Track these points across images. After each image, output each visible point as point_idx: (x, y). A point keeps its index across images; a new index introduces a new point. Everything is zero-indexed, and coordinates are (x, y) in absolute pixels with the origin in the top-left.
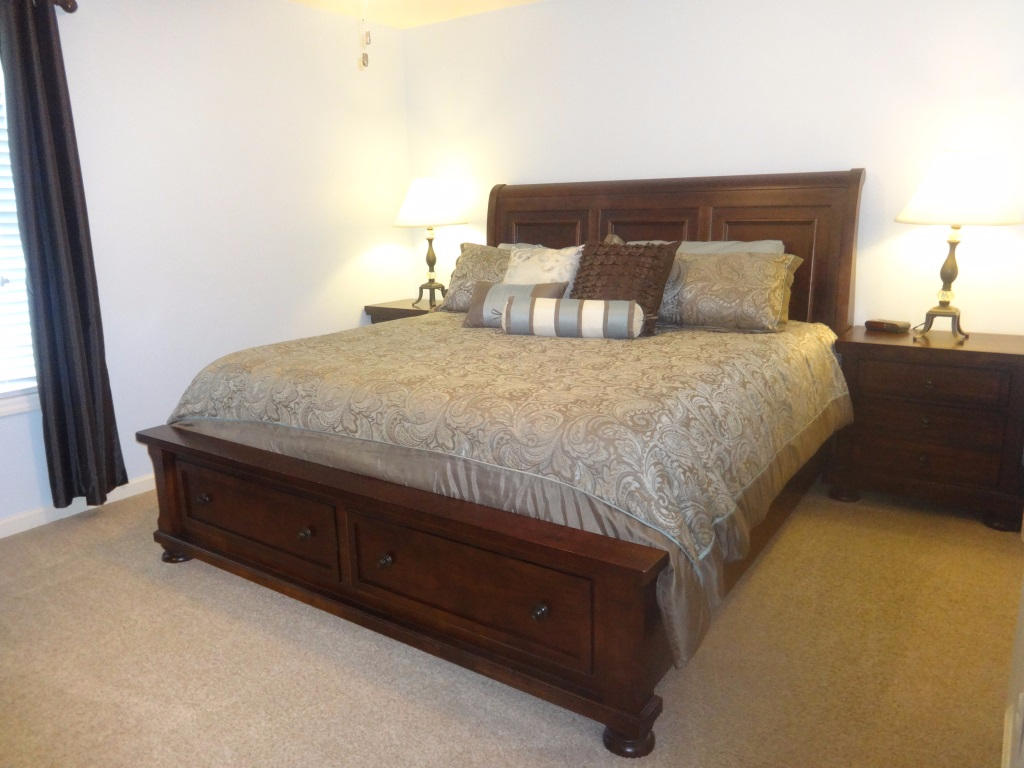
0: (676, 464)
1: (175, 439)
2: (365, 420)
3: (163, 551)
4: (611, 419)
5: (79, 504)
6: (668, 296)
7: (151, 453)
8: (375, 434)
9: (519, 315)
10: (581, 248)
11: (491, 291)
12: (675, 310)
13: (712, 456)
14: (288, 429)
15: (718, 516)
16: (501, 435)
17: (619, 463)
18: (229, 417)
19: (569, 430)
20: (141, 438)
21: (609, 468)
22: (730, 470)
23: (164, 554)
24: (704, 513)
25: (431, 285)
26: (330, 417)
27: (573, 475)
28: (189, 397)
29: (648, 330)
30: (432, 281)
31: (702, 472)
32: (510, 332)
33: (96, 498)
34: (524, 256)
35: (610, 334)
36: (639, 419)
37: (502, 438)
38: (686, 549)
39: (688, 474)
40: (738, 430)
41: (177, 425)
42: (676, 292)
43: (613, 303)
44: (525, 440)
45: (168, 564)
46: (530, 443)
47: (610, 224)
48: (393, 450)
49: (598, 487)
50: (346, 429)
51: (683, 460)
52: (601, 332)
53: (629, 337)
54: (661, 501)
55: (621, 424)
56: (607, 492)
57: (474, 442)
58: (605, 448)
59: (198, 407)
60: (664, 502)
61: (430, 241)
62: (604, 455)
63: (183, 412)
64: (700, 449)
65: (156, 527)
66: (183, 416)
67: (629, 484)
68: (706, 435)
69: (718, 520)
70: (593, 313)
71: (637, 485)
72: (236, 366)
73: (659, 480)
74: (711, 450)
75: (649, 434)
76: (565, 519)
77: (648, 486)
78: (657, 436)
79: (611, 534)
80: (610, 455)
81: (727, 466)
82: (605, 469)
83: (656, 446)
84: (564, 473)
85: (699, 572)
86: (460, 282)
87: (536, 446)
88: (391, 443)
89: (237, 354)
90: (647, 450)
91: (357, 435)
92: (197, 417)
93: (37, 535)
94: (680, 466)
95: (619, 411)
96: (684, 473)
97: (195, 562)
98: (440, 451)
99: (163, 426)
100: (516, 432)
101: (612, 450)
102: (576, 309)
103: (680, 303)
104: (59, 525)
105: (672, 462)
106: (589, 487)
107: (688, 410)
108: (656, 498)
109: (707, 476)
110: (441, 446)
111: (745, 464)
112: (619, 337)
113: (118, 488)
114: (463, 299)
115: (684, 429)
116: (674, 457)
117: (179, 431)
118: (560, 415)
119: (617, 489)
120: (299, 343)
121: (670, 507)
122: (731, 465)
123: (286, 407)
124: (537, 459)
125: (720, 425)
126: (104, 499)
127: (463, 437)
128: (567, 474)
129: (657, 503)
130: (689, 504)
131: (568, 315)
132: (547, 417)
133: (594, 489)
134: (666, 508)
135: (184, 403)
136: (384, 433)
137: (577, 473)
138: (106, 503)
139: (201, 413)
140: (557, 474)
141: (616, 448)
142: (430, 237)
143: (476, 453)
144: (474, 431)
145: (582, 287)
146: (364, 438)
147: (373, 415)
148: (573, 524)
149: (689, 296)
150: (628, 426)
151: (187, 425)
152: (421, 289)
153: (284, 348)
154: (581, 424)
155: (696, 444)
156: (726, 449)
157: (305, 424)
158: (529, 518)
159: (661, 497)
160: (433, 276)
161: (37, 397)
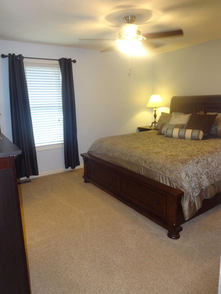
0: (191, 172)
1: (88, 156)
2: (124, 155)
3: (84, 180)
4: (177, 160)
5: (70, 168)
6: (213, 129)
7: (83, 159)
8: (126, 159)
9: (169, 132)
10: (190, 115)
11: (164, 126)
12: (215, 133)
13: (204, 171)
14: (109, 156)
15: (203, 186)
16: (151, 161)
17: (176, 170)
18: (99, 152)
19: (166, 162)
20: (82, 155)
21: (174, 171)
22: (210, 176)
23: (84, 181)
24: (197, 185)
25: (155, 122)
26: (118, 154)
27: (166, 172)
28: (91, 147)
29: (204, 138)
30: (155, 121)
31: (199, 175)
32: (167, 136)
33: (73, 167)
34: (175, 117)
35: (193, 138)
36: (184, 161)
37: (151, 162)
38: (190, 192)
39: (194, 175)
40: (216, 166)
41: (89, 153)
42: (216, 128)
43: (194, 130)
44: (156, 163)
45: (85, 183)
46: (157, 164)
47: (203, 107)
48: (129, 163)
49: (171, 175)
50: (120, 157)
51: (193, 171)
52: (190, 138)
53: (198, 139)
54: (185, 180)
55: (179, 161)
56: (173, 177)
57: (146, 162)
58: (173, 166)
59: (93, 150)
60: (186, 180)
61: (155, 111)
62: (173, 168)
63: (90, 150)
64: (200, 169)
65: (83, 175)
66: (90, 151)
67: (178, 175)
68: (204, 166)
69: (202, 187)
70: (189, 133)
71: (180, 176)
72: (100, 141)
73: (185, 175)
74: (205, 170)
75: (185, 164)
76: (163, 182)
77: (182, 177)
78: (187, 165)
79: (172, 187)
80: (174, 168)
81: (209, 175)
82: (173, 171)
83: (186, 167)
84: (164, 171)
85: (192, 198)
86: (159, 123)
87: (158, 165)
88: (129, 161)
89: (102, 138)
90: (184, 168)
91: (122, 159)
92: (93, 152)
93: (61, 174)
94: (192, 173)
95: (179, 158)
96: (193, 175)
97: (90, 183)
98: (138, 164)
99: (86, 153)
100: (155, 161)
101: (175, 167)
102: (184, 132)
103: (217, 131)
104: (66, 172)
105: (190, 171)
106: (169, 175)
107: (199, 160)
108: (184, 179)
109: (201, 176)
110: (139, 163)
111: (217, 175)
112: (195, 139)
113: (78, 166)
114: (159, 127)
115: (196, 164)
116: (191, 170)
117: (89, 154)
118: (165, 158)
119: (175, 177)
120: (116, 136)
121: (187, 182)
122: (211, 174)
123: (109, 151)
124: (158, 168)
125: (209, 164)
126: (75, 168)
127: (143, 161)
128: (164, 172)
129: (184, 181)
130: (193, 182)
131: (182, 133)
132: (162, 158)
133: (170, 175)
134: (186, 182)
135: (91, 148)
136: (128, 158)
137: (167, 172)
138: (75, 169)
139: (93, 151)
140: (162, 171)
141: (176, 167)
142: (155, 110)
143: (146, 165)
144: (146, 160)
145: (189, 126)
146: (124, 159)
147: (126, 154)
148: (165, 183)
149: (219, 129)
150: (180, 162)
151: (91, 153)
152: (152, 123)
153: (112, 138)
154: (169, 160)
155: (199, 168)
156: (209, 170)
157: (113, 155)
158: (156, 181)
159: (185, 179)
160: (155, 120)
161: (63, 145)
